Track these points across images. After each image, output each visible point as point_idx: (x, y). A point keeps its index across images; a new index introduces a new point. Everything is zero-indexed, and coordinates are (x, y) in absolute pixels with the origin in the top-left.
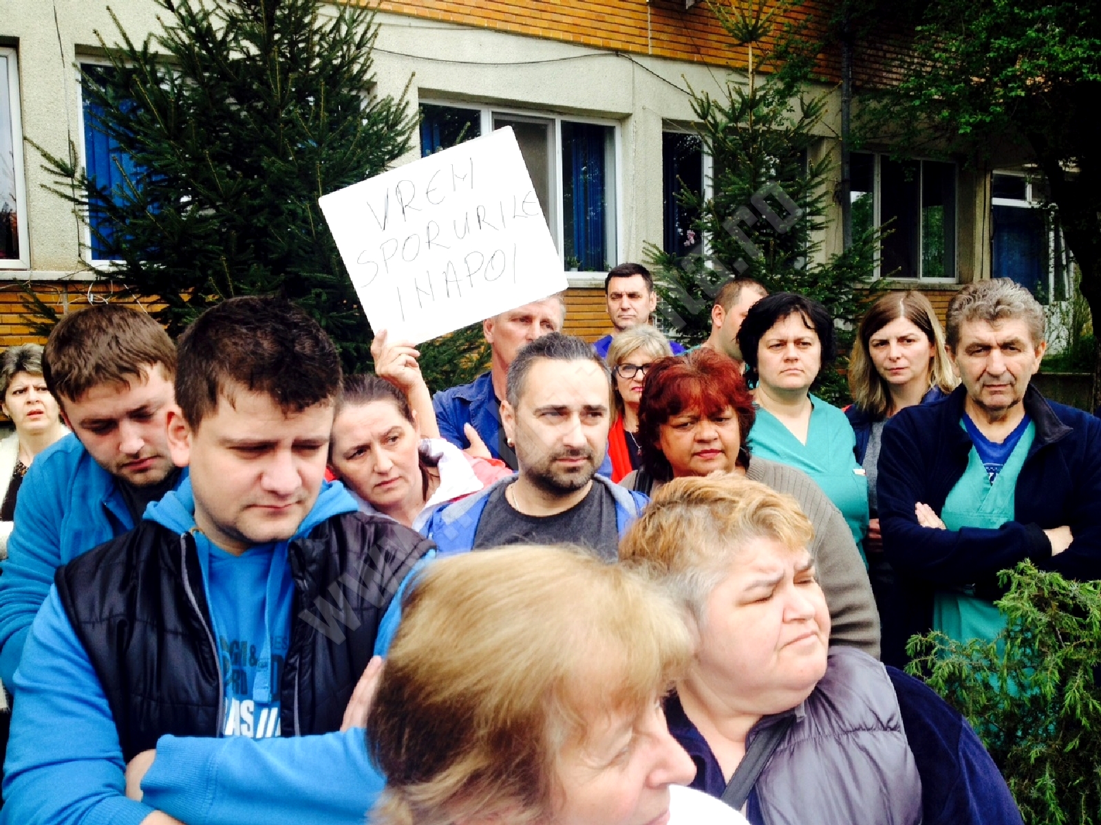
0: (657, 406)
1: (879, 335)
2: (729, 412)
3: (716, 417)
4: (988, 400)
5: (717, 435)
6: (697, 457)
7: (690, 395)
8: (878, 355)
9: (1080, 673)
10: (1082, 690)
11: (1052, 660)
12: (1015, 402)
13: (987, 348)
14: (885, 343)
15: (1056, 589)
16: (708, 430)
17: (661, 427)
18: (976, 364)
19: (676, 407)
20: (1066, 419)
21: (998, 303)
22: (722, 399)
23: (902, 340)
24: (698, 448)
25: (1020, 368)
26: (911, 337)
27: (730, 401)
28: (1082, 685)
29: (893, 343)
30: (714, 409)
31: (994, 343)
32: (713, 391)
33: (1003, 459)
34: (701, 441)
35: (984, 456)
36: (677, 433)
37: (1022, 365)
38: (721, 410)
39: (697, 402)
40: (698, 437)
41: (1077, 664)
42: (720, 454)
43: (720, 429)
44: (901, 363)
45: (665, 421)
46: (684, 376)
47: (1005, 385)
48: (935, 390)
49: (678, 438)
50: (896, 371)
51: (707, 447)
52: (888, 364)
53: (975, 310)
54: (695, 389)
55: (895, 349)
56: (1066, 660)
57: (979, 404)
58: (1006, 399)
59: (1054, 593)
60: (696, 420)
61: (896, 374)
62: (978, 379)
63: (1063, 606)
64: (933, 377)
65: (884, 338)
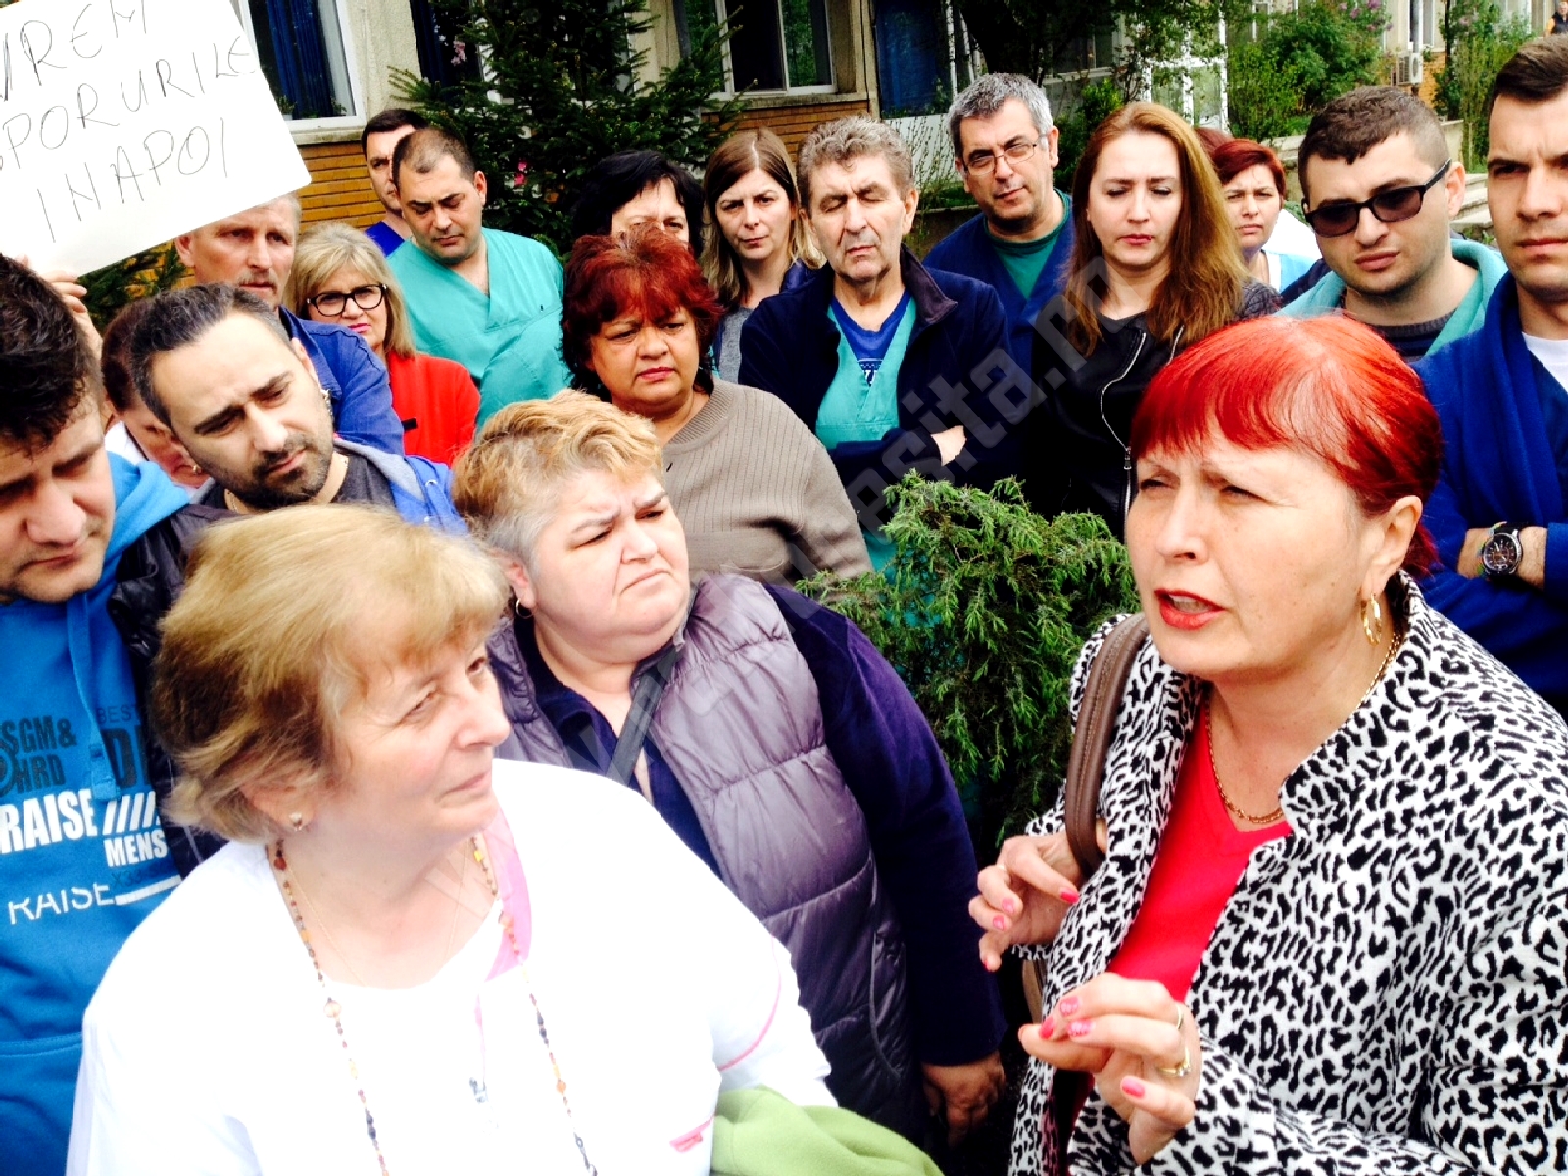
0: (584, 310)
1: (728, 196)
2: (681, 315)
3: (663, 321)
4: (853, 271)
5: (666, 348)
6: (641, 380)
7: (628, 293)
8: (731, 221)
9: (981, 590)
10: (983, 610)
11: (950, 581)
12: (885, 271)
13: (843, 199)
14: (738, 204)
15: (947, 500)
16: (653, 340)
17: (593, 340)
18: (832, 223)
19: (611, 309)
20: (951, 290)
21: (849, 138)
22: (672, 296)
23: (761, 199)
24: (644, 366)
25: (884, 222)
26: (769, 195)
27: (684, 301)
28: (982, 603)
29: (749, 204)
30: (662, 312)
31: (849, 192)
32: (658, 287)
33: (881, 352)
34: (645, 357)
35: (858, 349)
36: (614, 346)
37: (888, 220)
38: (672, 314)
39: (637, 303)
40: (642, 352)
41: (977, 581)
42: (673, 374)
43: (670, 339)
44: (760, 231)
45: (596, 331)
46: (620, 265)
47: (868, 247)
48: (799, 265)
49: (616, 353)
50: (753, 244)
51: (655, 365)
52: (743, 233)
53: (824, 149)
54: (635, 285)
55: (752, 213)
56: (964, 580)
57: (845, 277)
58: (872, 267)
59: (946, 506)
60: (636, 328)
61: (756, 246)
62: (839, 243)
63: (957, 519)
64: (794, 248)
65: (736, 197)
